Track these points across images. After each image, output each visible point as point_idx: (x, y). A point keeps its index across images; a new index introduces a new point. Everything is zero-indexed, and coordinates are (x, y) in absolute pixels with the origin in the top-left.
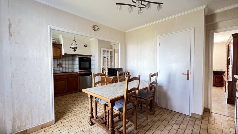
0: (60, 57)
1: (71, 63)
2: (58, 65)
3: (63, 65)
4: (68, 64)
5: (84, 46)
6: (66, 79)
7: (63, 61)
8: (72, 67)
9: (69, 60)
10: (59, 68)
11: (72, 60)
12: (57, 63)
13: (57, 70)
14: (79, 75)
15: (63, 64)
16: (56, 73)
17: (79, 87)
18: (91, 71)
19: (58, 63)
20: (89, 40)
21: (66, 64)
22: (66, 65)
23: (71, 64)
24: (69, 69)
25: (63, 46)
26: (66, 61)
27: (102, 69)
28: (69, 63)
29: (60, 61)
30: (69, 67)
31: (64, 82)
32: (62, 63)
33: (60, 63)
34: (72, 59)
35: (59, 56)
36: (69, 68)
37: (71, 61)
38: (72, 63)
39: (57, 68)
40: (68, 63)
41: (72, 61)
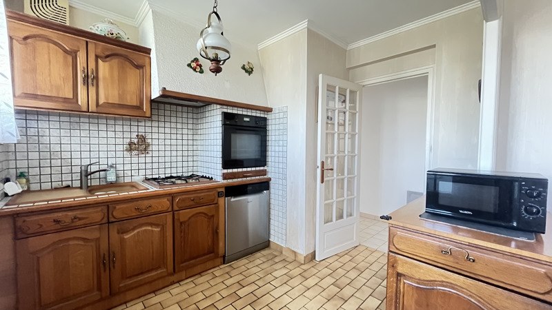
0: (140, 108)
1: (185, 137)
2: (131, 147)
3: (155, 148)
4: (174, 142)
5: (243, 68)
6: (169, 217)
7: (155, 130)
8: (190, 153)
9: (179, 126)
10: (135, 160)
11: (190, 126)
12: (127, 135)
13: (127, 167)
14: (223, 190)
15: (155, 142)
16: (121, 180)
17: (221, 244)
18: (264, 173)
19: (134, 135)
20: (260, 47)
21: (168, 142)
22: (168, 148)
23: (185, 142)
24: (180, 164)
25: (153, 55)
26: (168, 130)
27: (319, 164)
28: (179, 137)
29: (141, 129)
30: (180, 153)
31: (157, 229)
32: (149, 136)
33: (142, 139)
34: (190, 121)
35: (135, 102)
36: (180, 159)
37: (185, 131)
38: (190, 137)
39: (127, 160)
40: (174, 137)
41: (190, 132)
